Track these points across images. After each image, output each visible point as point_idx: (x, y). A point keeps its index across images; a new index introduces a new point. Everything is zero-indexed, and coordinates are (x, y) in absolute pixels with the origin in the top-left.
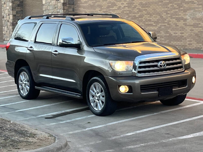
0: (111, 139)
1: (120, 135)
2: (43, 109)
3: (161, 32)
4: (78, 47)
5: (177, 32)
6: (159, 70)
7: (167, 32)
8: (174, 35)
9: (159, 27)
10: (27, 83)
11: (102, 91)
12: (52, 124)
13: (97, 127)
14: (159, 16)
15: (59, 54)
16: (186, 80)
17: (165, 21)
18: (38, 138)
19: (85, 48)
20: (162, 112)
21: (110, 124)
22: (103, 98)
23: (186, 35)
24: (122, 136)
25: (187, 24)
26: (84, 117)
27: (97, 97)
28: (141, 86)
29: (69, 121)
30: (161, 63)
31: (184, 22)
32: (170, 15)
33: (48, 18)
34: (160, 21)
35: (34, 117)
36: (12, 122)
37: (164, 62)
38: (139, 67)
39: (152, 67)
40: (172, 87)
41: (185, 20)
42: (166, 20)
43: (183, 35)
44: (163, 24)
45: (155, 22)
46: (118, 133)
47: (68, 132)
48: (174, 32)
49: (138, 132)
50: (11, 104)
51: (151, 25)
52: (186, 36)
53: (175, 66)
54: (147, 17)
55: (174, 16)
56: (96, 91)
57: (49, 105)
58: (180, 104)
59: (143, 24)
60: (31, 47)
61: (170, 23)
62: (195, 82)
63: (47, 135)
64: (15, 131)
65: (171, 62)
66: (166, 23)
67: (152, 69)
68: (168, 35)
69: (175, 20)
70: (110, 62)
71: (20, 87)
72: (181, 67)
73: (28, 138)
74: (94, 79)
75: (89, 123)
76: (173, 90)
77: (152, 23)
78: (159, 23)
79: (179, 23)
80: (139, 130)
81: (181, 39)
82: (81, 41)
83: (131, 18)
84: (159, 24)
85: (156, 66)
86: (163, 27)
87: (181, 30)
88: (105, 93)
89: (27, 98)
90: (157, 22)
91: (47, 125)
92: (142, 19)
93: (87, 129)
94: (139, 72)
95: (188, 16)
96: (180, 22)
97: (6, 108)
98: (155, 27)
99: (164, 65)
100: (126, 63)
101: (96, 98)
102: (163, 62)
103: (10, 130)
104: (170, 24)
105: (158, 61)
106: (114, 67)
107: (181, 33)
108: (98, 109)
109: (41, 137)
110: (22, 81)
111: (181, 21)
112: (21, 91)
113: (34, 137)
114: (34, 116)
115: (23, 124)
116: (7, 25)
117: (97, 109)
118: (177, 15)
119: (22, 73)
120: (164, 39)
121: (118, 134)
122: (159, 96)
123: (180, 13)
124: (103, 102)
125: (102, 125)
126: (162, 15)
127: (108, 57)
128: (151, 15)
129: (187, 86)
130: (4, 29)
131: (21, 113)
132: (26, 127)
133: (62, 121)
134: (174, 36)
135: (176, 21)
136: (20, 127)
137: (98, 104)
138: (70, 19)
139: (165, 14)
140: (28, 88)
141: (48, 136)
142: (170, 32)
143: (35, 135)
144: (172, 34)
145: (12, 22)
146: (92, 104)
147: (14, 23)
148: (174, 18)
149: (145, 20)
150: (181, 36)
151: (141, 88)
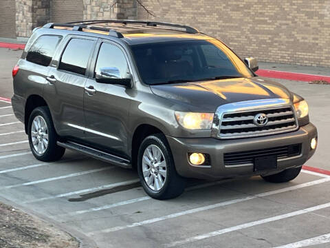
0: (169, 246)
1: (184, 239)
2: (69, 181)
3: (280, 34)
4: (127, 84)
5: (307, 36)
6: (255, 128)
7: (291, 36)
8: (301, 41)
9: (277, 27)
10: (44, 134)
11: (162, 160)
12: (80, 212)
13: (151, 221)
14: (278, 7)
15: (96, 92)
16: (301, 144)
17: (288, 17)
18: (53, 244)
19: (138, 86)
20: (260, 195)
21: (173, 216)
22: (163, 171)
23: (322, 42)
24: (188, 240)
25: (325, 24)
26: (132, 201)
27: (154, 168)
28: (225, 154)
29: (108, 207)
30: (259, 118)
31: (320, 21)
32: (295, 7)
33: (80, 29)
34: (278, 16)
35: (52, 197)
36: (13, 210)
37: (264, 115)
38: (223, 123)
39: (243, 123)
40: (276, 156)
41: (322, 16)
42: (288, 15)
43: (317, 42)
44: (284, 22)
45: (271, 17)
46: (183, 235)
47: (103, 229)
48: (303, 35)
49: (215, 233)
50: (17, 169)
51: (265, 22)
52: (321, 45)
53: (283, 121)
54: (258, 8)
55: (304, 10)
56: (152, 159)
57: (79, 174)
58: (291, 181)
59: (251, 20)
60: (53, 77)
61: (296, 20)
62: (316, 147)
63: (67, 238)
64: (17, 229)
65: (276, 115)
66: (289, 20)
67: (244, 126)
68: (292, 40)
69: (304, 15)
70: (177, 113)
71: (33, 139)
72: (292, 123)
73: (37, 243)
74: (150, 139)
75: (139, 212)
76: (278, 160)
77: (266, 19)
78: (278, 19)
79: (310, 22)
80: (217, 230)
81: (314, 49)
82: (132, 73)
83: (230, 8)
84: (278, 21)
85: (251, 121)
86: (284, 27)
87: (313, 34)
88: (168, 163)
89: (44, 158)
90: (274, 18)
91: (72, 214)
92: (249, 11)
93: (135, 224)
94: (223, 132)
95: (326, 10)
96: (313, 20)
97: (8, 178)
98: (270, 26)
99: (265, 121)
100: (202, 116)
101: (153, 170)
102: (262, 115)
103: (9, 227)
104: (296, 22)
105: (254, 113)
106: (182, 123)
107: (314, 39)
108: (156, 188)
109: (56, 242)
110: (36, 131)
111: (314, 17)
112: (35, 147)
113: (46, 241)
114: (51, 194)
115: (31, 214)
116: (23, 10)
117: (153, 188)
118: (307, 7)
119: (37, 118)
120: (285, 47)
121: (182, 237)
122: (254, 171)
123: (313, 5)
124: (163, 178)
125: (159, 217)
126: (283, 7)
127: (173, 105)
128: (264, 5)
129: (301, 155)
130: (18, 16)
131: (32, 189)
132: (36, 221)
133: (96, 206)
134: (301, 43)
135: (306, 17)
136: (25, 221)
137: (156, 180)
138: (117, 36)
139: (288, 4)
140: (47, 142)
141: (69, 240)
142: (296, 35)
143: (48, 236)
144: (298, 40)
145: (31, 5)
146: (146, 179)
147: (35, 7)
148: (303, 12)
149: (254, 13)
150: (313, 43)
151: (225, 157)
